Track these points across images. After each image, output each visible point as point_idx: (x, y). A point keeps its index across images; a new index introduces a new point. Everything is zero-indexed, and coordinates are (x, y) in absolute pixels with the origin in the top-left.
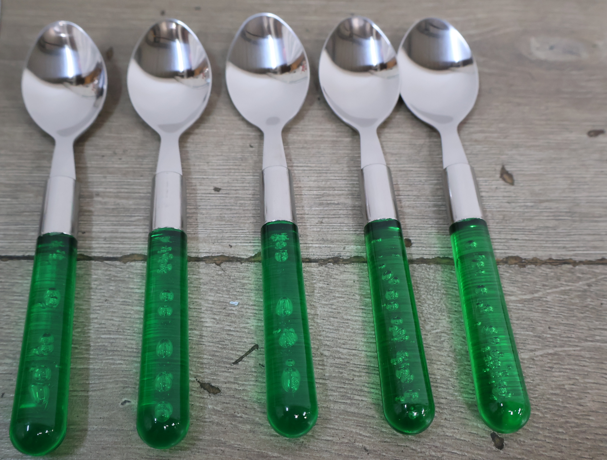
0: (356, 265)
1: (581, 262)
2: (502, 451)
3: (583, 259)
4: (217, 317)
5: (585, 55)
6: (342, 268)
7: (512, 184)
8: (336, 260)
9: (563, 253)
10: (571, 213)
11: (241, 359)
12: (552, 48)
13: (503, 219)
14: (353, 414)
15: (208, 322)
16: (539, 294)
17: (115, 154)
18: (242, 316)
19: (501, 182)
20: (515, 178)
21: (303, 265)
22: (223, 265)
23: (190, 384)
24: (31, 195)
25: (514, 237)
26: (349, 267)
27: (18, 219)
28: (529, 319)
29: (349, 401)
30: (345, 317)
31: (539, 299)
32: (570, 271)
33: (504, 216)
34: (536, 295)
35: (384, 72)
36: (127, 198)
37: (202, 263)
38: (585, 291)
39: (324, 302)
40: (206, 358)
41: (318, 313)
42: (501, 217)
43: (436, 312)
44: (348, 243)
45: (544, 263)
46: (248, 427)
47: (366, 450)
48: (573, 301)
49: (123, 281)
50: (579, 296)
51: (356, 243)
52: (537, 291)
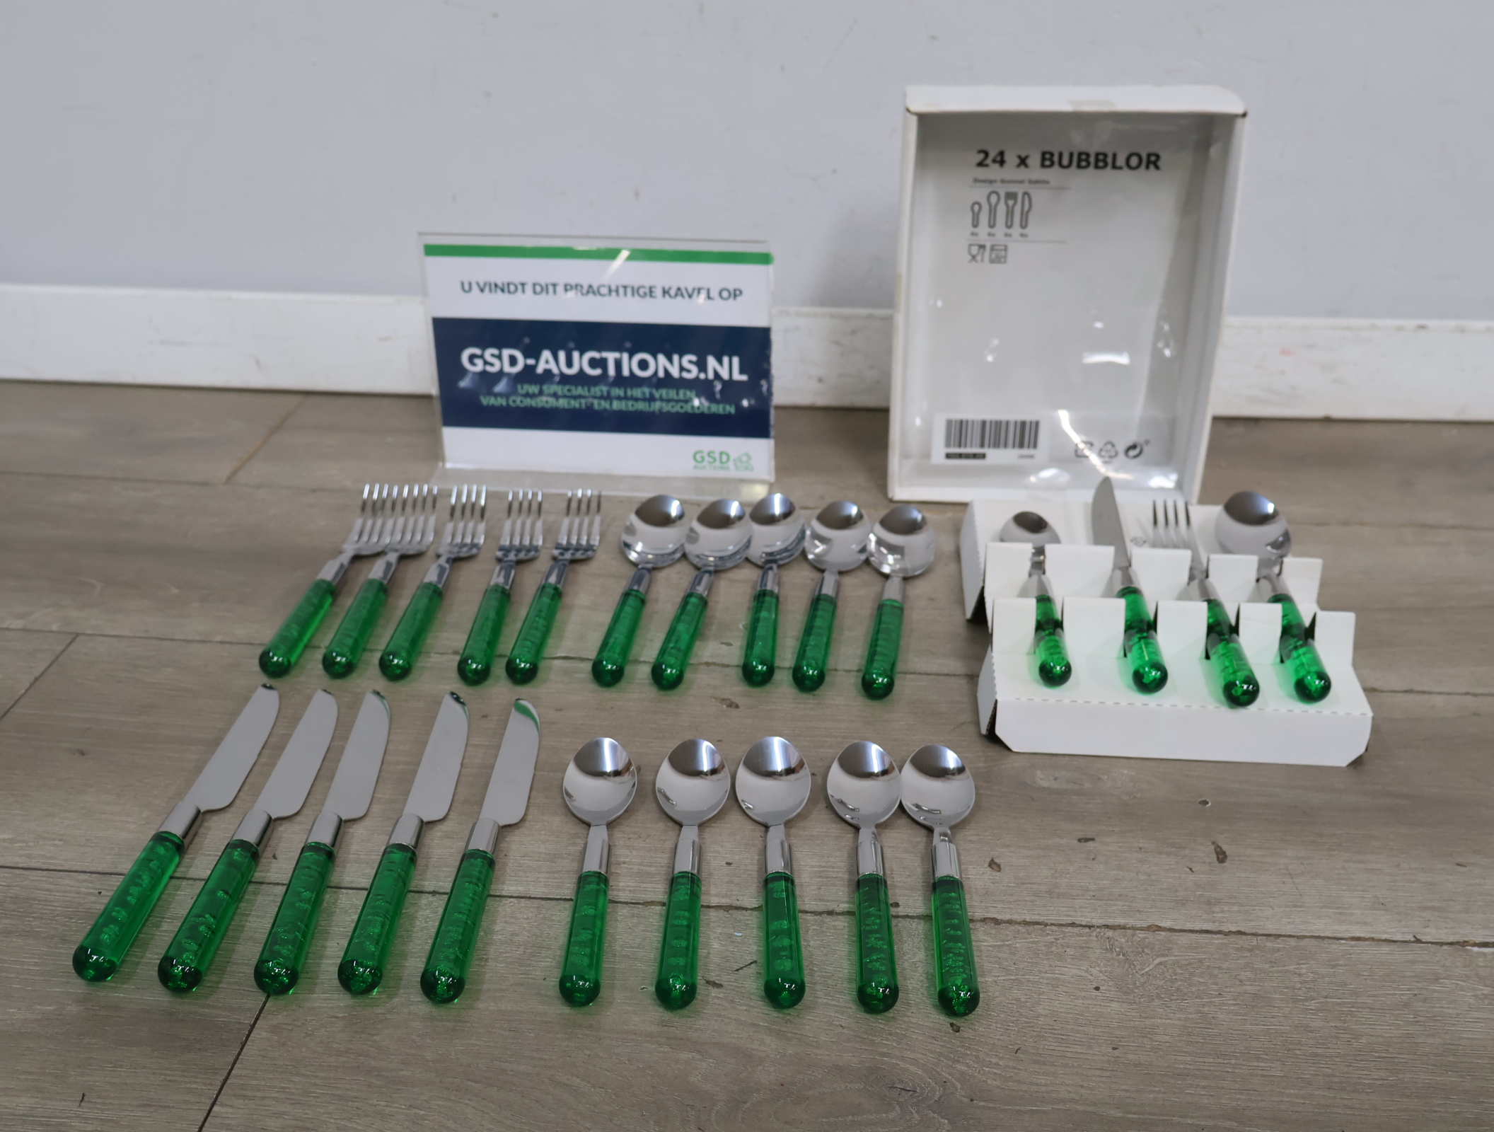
0: (848, 917)
1: (1052, 924)
2: (957, 1034)
3: (1055, 922)
4: (723, 943)
5: (1088, 786)
6: (834, 918)
7: (999, 871)
8: (830, 913)
9: (1037, 918)
10: (1050, 893)
11: (741, 968)
12: (1056, 779)
13: (986, 893)
14: (834, 1005)
15: (716, 945)
16: (1010, 942)
17: (640, 837)
18: (745, 943)
19: (989, 869)
20: (1002, 867)
21: (800, 914)
22: (730, 912)
23: (698, 981)
24: (567, 861)
25: (995, 905)
26: (841, 917)
27: (556, 875)
28: (997, 957)
29: (831, 998)
30: (834, 948)
31: (1008, 945)
32: (1041, 929)
33: (987, 892)
34: (1006, 943)
35: (886, 777)
36: (650, 866)
37: (711, 910)
38: (1053, 942)
39: (816, 938)
40: (712, 967)
41: (811, 944)
42: (985, 892)
43: (915, 949)
44: (843, 902)
45: (1020, 923)
46: (745, 1008)
47: (841, 1026)
48: (1040, 948)
49: (645, 917)
50: (1045, 946)
51: (849, 902)
52: (1008, 941)
